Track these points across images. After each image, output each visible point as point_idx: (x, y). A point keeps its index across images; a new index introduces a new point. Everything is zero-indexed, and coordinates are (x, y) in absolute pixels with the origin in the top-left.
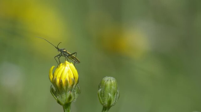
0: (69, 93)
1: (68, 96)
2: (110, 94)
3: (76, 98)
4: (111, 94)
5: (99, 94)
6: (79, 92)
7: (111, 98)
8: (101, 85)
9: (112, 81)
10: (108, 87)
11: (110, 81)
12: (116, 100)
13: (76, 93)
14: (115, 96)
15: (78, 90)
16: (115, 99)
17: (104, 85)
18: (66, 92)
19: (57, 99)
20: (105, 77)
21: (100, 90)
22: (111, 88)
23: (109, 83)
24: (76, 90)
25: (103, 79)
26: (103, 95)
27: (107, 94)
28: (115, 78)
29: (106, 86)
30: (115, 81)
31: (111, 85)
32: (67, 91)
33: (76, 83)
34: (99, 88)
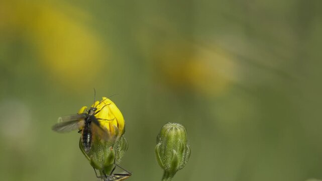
0: (109, 150)
1: (108, 155)
2: (175, 152)
3: (121, 157)
4: (177, 151)
5: (158, 151)
6: (125, 148)
7: (176, 158)
8: (160, 136)
9: (179, 130)
10: (172, 139)
11: (175, 130)
12: (185, 160)
13: (120, 149)
14: (184, 154)
15: (124, 144)
16: (183, 159)
17: (166, 136)
18: (104, 148)
19: (90, 159)
20: (167, 123)
21: (160, 144)
22: (176, 141)
23: (173, 133)
24: (120, 144)
25: (164, 126)
26: (163, 152)
27: (171, 151)
28: (183, 125)
29: (168, 138)
30: (182, 130)
31: (177, 136)
32: (107, 146)
33: (120, 133)
34: (158, 141)
